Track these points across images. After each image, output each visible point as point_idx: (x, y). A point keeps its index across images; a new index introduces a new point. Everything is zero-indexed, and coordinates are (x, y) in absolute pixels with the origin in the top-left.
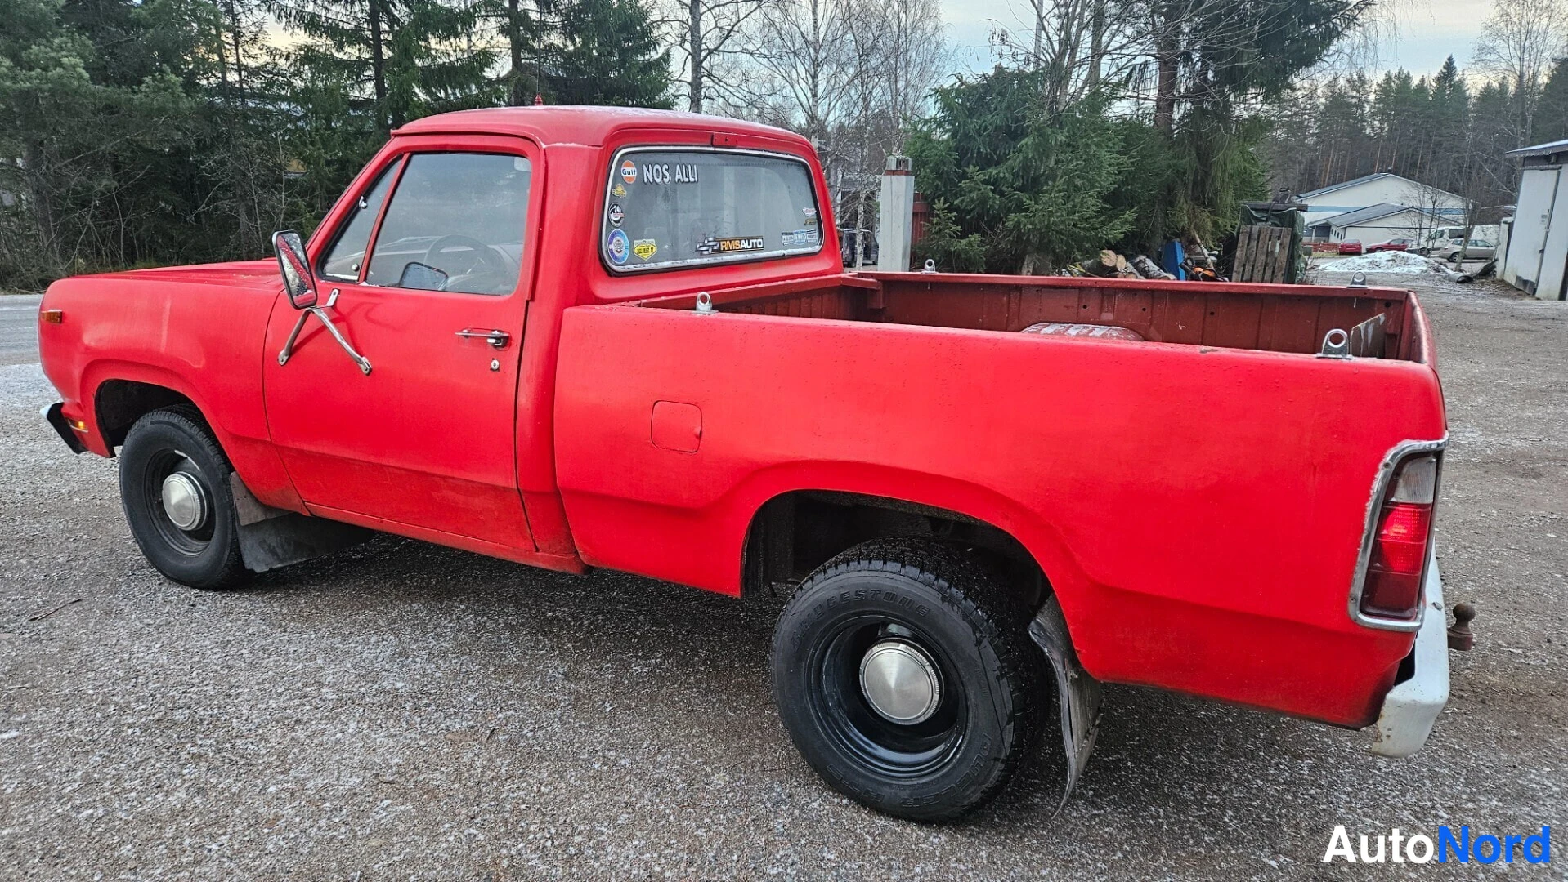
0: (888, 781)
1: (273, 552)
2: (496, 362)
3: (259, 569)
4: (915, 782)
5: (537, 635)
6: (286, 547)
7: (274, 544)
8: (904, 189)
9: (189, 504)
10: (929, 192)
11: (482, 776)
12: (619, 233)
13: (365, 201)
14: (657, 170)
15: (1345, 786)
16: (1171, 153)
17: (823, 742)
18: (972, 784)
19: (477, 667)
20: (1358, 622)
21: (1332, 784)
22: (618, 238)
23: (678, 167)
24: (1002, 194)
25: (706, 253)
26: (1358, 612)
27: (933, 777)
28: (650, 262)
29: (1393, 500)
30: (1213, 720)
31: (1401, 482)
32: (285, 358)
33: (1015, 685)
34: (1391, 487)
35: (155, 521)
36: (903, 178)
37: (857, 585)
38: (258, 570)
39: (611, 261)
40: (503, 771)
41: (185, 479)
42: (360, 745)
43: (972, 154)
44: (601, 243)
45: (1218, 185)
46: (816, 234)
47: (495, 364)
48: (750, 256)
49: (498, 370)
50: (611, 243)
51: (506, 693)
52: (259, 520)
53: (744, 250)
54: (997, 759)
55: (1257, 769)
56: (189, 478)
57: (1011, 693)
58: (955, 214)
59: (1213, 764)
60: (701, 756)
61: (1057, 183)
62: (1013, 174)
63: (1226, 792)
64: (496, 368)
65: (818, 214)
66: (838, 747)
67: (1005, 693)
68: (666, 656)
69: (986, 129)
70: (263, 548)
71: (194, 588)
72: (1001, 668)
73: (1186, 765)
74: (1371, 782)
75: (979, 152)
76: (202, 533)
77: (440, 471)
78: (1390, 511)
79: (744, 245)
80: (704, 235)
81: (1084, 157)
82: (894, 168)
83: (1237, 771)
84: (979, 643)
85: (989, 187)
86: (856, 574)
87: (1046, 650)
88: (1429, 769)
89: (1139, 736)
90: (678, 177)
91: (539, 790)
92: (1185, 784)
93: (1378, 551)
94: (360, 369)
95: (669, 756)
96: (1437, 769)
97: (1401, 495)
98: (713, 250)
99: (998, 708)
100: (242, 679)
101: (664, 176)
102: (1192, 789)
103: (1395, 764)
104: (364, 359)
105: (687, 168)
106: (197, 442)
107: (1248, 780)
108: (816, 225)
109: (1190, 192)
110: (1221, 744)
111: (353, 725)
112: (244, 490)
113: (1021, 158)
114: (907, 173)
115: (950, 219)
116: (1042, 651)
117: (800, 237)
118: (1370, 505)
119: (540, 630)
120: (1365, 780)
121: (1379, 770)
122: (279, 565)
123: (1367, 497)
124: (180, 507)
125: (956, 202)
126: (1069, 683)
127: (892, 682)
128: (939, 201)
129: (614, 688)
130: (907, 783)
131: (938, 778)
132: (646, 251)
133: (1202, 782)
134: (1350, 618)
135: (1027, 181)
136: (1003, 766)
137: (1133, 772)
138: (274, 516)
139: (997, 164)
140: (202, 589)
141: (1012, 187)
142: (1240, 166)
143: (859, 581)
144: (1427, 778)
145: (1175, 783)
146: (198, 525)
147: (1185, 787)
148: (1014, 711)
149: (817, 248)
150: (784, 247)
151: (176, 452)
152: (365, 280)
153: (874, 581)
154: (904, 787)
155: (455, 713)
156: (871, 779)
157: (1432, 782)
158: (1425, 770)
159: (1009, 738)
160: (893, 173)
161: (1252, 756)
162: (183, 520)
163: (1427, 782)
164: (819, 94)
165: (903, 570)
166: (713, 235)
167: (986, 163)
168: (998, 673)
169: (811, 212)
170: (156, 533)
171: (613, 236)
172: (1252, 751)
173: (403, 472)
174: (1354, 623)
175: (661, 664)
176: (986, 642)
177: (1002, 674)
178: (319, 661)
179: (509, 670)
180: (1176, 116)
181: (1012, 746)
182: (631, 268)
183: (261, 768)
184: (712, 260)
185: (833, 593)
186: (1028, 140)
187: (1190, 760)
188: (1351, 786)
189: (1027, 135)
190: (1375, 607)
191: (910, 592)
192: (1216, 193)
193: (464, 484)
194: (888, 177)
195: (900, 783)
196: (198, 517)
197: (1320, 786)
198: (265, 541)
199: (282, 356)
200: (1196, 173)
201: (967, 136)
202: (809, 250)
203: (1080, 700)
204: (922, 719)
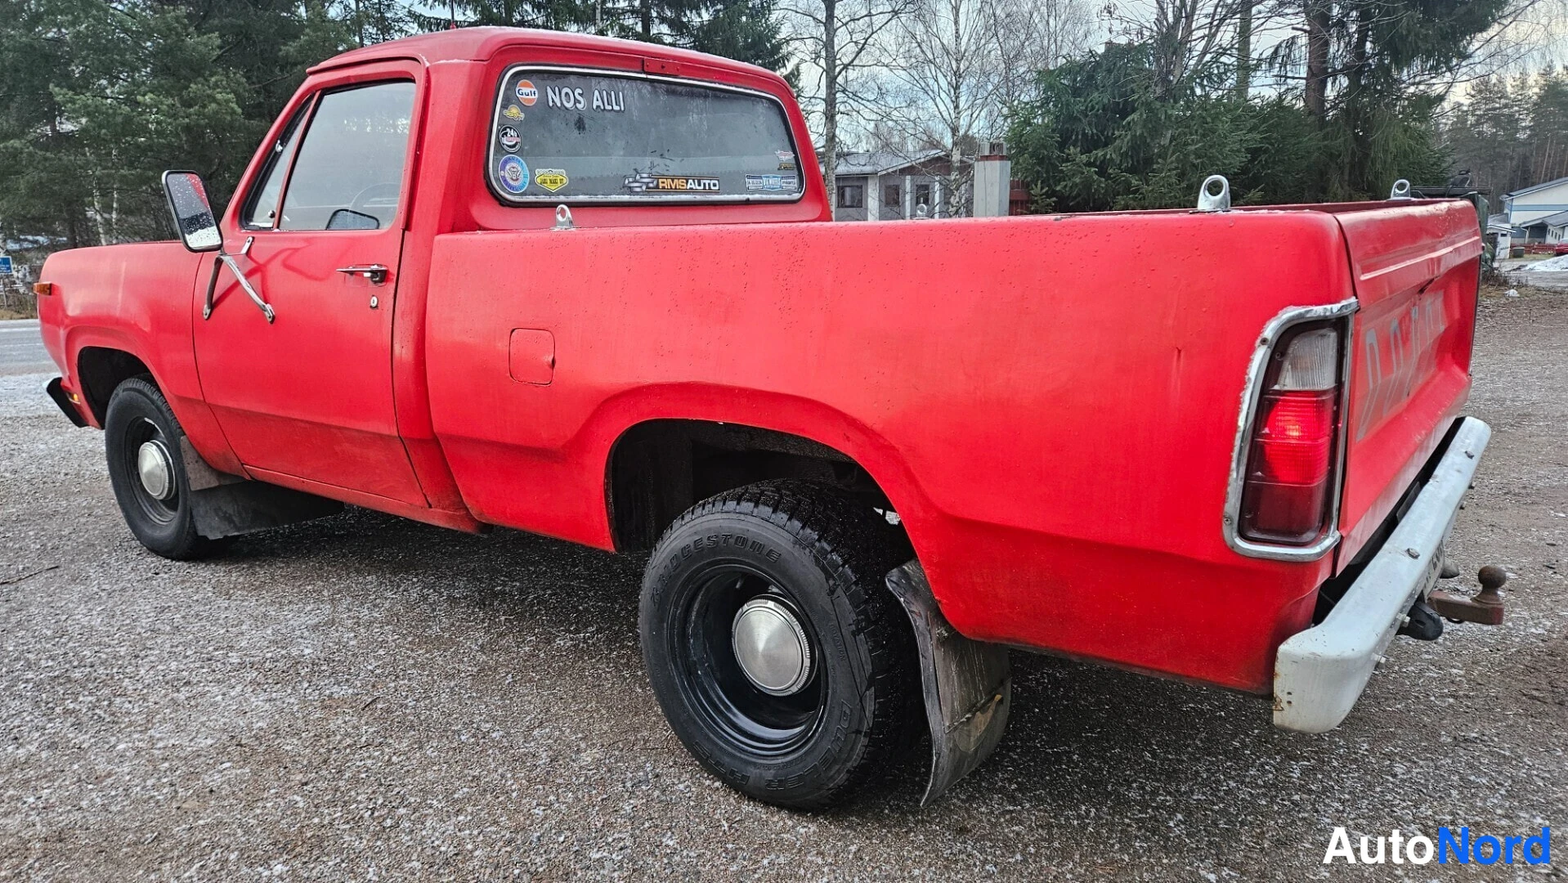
0: (754, 760)
1: (228, 519)
2: (375, 299)
3: (214, 536)
4: (780, 761)
5: (474, 607)
6: (244, 515)
7: (231, 511)
8: (998, 175)
9: (158, 472)
10: (1029, 179)
11: (339, 743)
12: (513, 159)
13: (281, 144)
14: (567, 94)
15: (1343, 793)
16: (1321, 134)
17: (689, 715)
18: (835, 761)
19: (396, 637)
20: (1236, 550)
21: (1325, 790)
22: (514, 165)
23: (596, 93)
24: (1108, 177)
25: (638, 190)
26: (1235, 534)
27: (795, 755)
28: (558, 194)
29: (1276, 387)
30: (1201, 713)
31: (1287, 365)
32: (208, 311)
33: (874, 642)
34: (1273, 370)
35: (136, 492)
36: (997, 163)
37: (709, 529)
38: (211, 537)
39: (504, 190)
40: (364, 739)
41: (155, 447)
42: (235, 707)
43: (1077, 135)
44: (488, 168)
45: (1379, 166)
46: (796, 181)
47: (374, 301)
48: (699, 198)
49: (376, 307)
50: (503, 168)
51: (411, 662)
52: (213, 486)
53: (692, 191)
54: (858, 732)
55: (1235, 770)
56: (158, 446)
57: (870, 652)
58: (1054, 199)
59: (1181, 762)
60: (583, 732)
61: (1169, 161)
62: (1121, 155)
63: (1185, 793)
64: (374, 305)
65: (796, 158)
66: (704, 721)
67: (863, 651)
68: (598, 631)
69: (1093, 108)
70: (217, 515)
71: (167, 558)
72: (858, 622)
73: (1146, 762)
74: (1378, 789)
75: (1084, 134)
76: (171, 502)
77: (335, 421)
78: (1272, 404)
79: (691, 184)
80: (635, 170)
81: (1200, 131)
82: (987, 153)
83: (1208, 770)
84: (832, 592)
85: (1093, 169)
86: (711, 517)
87: (902, 599)
88: (1461, 779)
89: (1102, 728)
90: (595, 104)
91: (389, 760)
92: (1135, 781)
93: (1257, 455)
94: (264, 315)
95: (547, 730)
96: (1472, 778)
97: (1288, 382)
98: (648, 188)
99: (856, 672)
100: (159, 642)
101: (576, 101)
102: (1143, 788)
103: (1418, 770)
104: (268, 307)
105: (609, 95)
106: (157, 407)
107: (1218, 782)
108: (796, 172)
109: (1346, 178)
110: (1201, 740)
111: (239, 688)
112: (196, 455)
113: (1129, 137)
114: (1002, 158)
115: (1050, 205)
116: (899, 602)
117: (774, 181)
118: (1246, 396)
119: (482, 605)
120: (1371, 786)
121: (1395, 776)
122: (236, 534)
123: (1241, 384)
124: (150, 474)
125: (1058, 188)
126: (934, 642)
127: (761, 645)
128: (1036, 186)
129: (525, 661)
130: (773, 762)
131: (801, 756)
132: (554, 182)
133: (1158, 781)
134: (1226, 546)
135: (1138, 161)
136: (867, 740)
137: (1077, 766)
138: (228, 482)
139: (1106, 145)
140: (173, 560)
141: (1120, 169)
142: (1404, 144)
143: (712, 525)
144: (1455, 788)
145: (1125, 780)
146: (168, 495)
147: (1134, 785)
148: (874, 674)
149: (796, 196)
150: (748, 191)
151: (147, 419)
152: (278, 227)
153: (726, 524)
154: (769, 767)
155: (347, 680)
156: (734, 756)
157: (1461, 793)
158: (1456, 778)
159: (870, 707)
160: (987, 158)
161: (1236, 755)
162: (153, 487)
163: (1454, 793)
164: (961, 105)
165: (756, 510)
166: (649, 171)
167: (1090, 145)
168: (853, 627)
169: (787, 157)
170: (136, 504)
171: (506, 162)
172: (1236, 749)
173: (307, 425)
174: (1231, 551)
175: (589, 638)
176: (839, 591)
177: (858, 629)
178: (244, 627)
179: (427, 641)
180: (1330, 92)
181: (875, 716)
182: (532, 199)
183: (123, 726)
184: (645, 199)
185: (689, 541)
186: (1135, 116)
187: (1154, 755)
188: (1350, 793)
189: (1134, 110)
190: (1259, 530)
191: (761, 535)
192: (1377, 176)
193: (356, 434)
194: (981, 163)
195: (765, 762)
196: (167, 485)
197: (1310, 791)
198: (220, 508)
199: (206, 310)
200: (1353, 153)
201: (1072, 119)
202: (786, 197)
203: (960, 665)
204: (795, 689)
